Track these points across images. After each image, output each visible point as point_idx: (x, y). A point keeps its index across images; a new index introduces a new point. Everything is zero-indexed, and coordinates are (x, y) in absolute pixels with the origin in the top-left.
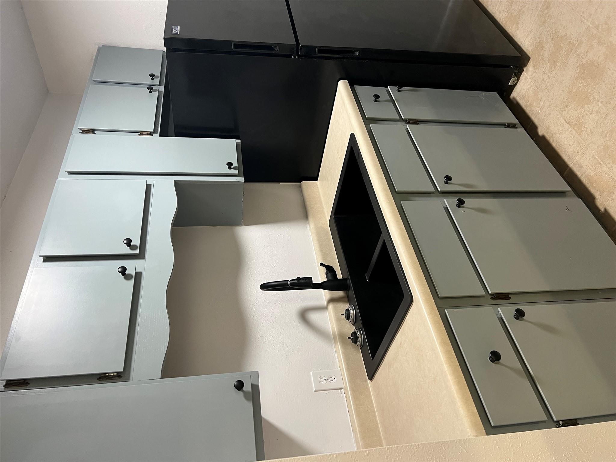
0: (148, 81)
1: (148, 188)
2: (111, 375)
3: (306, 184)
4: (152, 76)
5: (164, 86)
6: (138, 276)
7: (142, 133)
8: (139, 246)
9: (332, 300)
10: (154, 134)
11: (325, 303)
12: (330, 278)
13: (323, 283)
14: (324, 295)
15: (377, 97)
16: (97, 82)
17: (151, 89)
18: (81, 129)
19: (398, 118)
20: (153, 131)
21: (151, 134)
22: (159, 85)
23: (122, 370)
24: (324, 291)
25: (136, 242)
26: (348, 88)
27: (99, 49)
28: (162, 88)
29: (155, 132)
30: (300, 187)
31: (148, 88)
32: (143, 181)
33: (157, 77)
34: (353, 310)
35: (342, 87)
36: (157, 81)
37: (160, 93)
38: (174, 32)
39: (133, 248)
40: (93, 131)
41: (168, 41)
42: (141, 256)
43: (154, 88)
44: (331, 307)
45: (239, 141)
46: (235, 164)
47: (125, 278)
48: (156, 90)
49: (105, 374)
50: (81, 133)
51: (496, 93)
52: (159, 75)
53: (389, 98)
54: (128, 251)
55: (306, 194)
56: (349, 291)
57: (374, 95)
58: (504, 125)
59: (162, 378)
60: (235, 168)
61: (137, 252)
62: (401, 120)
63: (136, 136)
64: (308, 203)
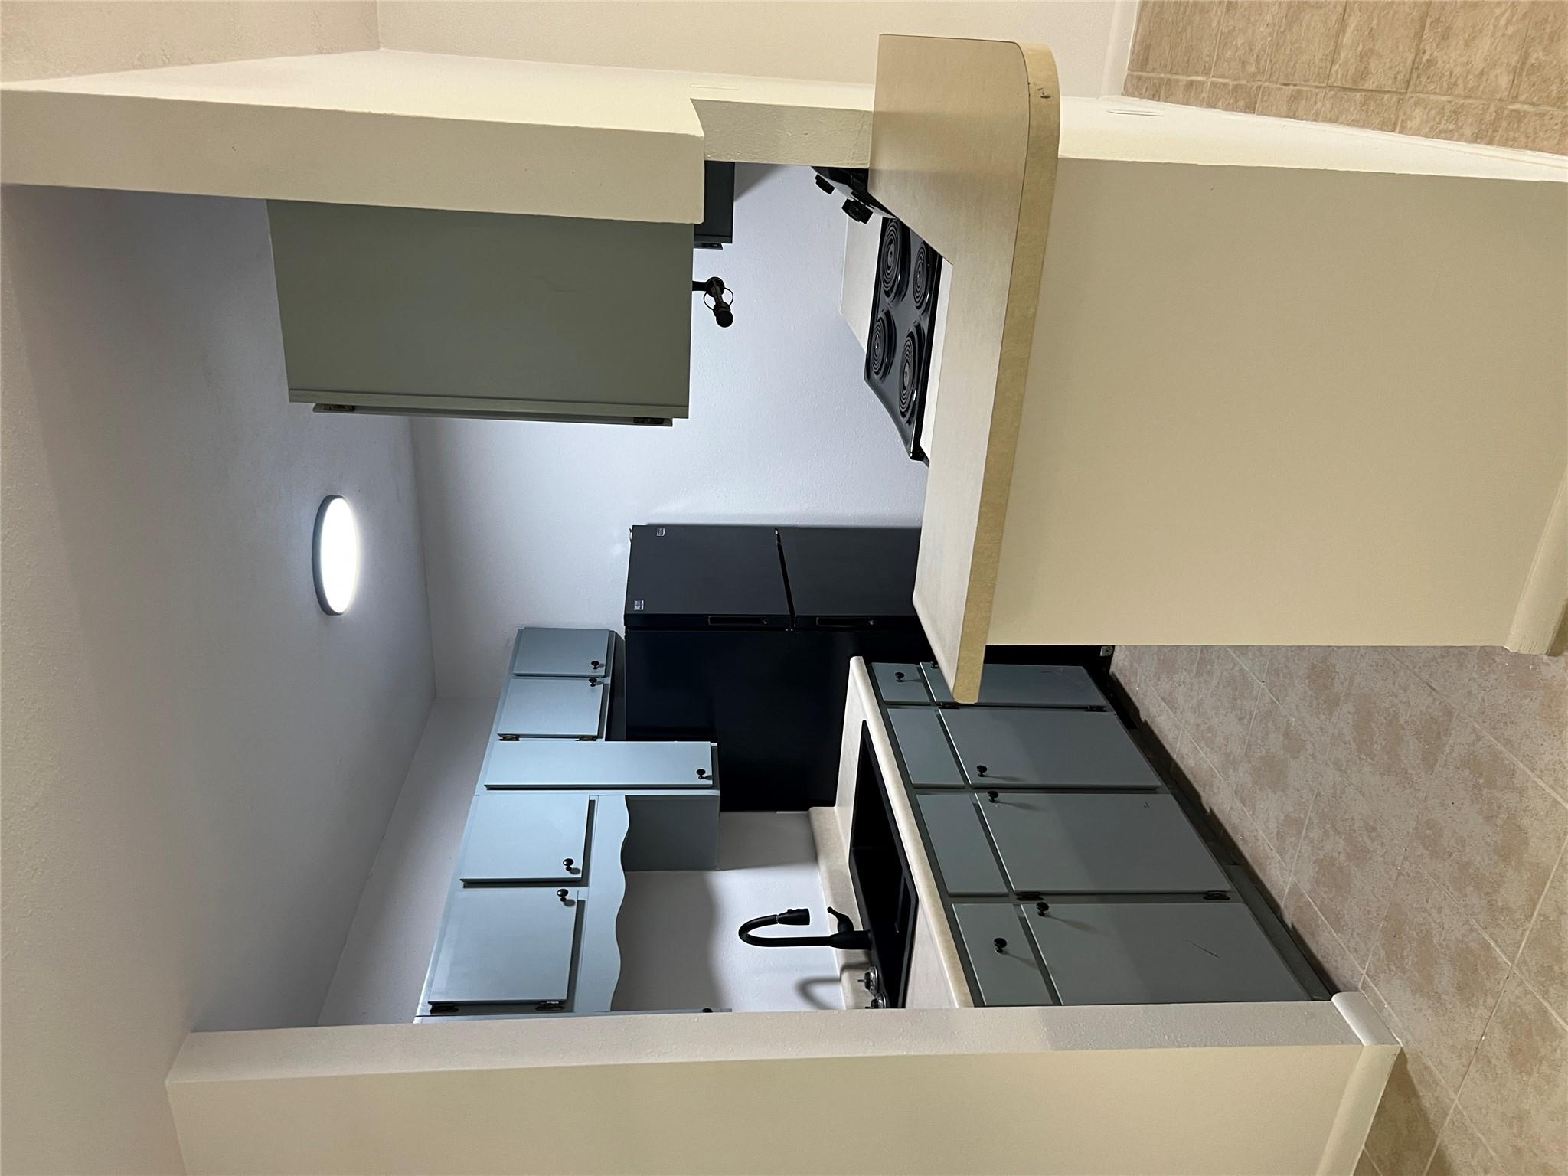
0: (590, 671)
1: (592, 804)
2: (552, 1004)
3: (817, 812)
4: (595, 664)
5: (610, 678)
6: (581, 905)
7: (582, 738)
8: (581, 869)
9: (846, 967)
10: (598, 740)
11: (838, 973)
12: (843, 930)
13: (832, 936)
14: (835, 957)
15: (900, 675)
16: (519, 675)
17: (593, 681)
18: (500, 735)
19: (928, 700)
20: (596, 734)
21: (594, 738)
22: (605, 676)
23: (565, 998)
24: (836, 951)
25: (578, 864)
26: (862, 666)
27: (520, 632)
28: (608, 681)
29: (599, 736)
30: (808, 816)
31: (590, 680)
32: (585, 796)
33: (602, 666)
34: (875, 973)
35: (855, 665)
36: (601, 671)
37: (605, 686)
38: (637, 608)
39: (576, 871)
40: (516, 738)
41: (629, 618)
42: (583, 882)
43: (598, 679)
44: (845, 976)
45: (716, 744)
46: (709, 772)
47: (566, 905)
48: (600, 683)
49: (546, 1001)
50: (500, 740)
51: (1082, 667)
52: (604, 663)
53: (918, 676)
54: (569, 875)
55: (816, 824)
56: (870, 950)
57: (897, 674)
58: (1084, 708)
59: (611, 1010)
60: (708, 778)
61: (579, 876)
62: (932, 703)
63: (573, 741)
64: (818, 839)
